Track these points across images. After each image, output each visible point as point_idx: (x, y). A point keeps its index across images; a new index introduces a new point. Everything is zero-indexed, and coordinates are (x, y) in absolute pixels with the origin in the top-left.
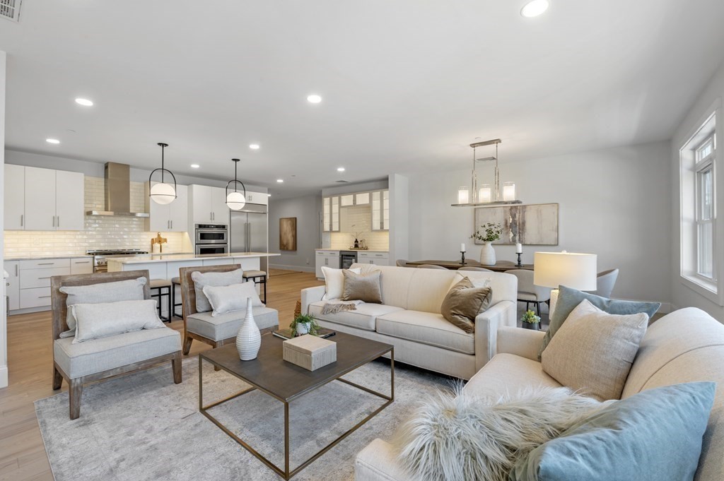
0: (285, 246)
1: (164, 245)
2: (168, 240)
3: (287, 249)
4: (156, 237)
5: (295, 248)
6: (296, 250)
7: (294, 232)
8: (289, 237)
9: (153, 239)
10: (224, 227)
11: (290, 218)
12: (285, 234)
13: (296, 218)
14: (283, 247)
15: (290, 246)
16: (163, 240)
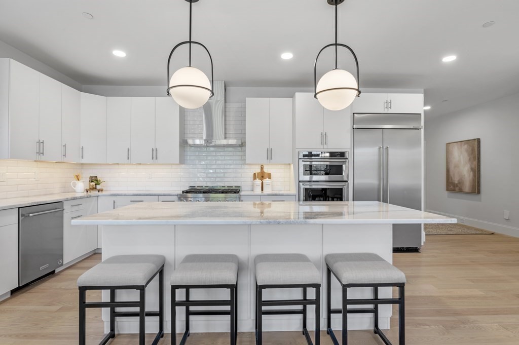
0: (455, 185)
1: (266, 181)
2: (272, 175)
3: (461, 191)
4: (259, 171)
5: (476, 189)
6: (479, 192)
7: (475, 163)
8: (464, 171)
9: (255, 174)
10: (342, 155)
11: (467, 142)
12: (456, 166)
13: (479, 140)
14: (453, 187)
15: (467, 186)
16: (266, 175)
